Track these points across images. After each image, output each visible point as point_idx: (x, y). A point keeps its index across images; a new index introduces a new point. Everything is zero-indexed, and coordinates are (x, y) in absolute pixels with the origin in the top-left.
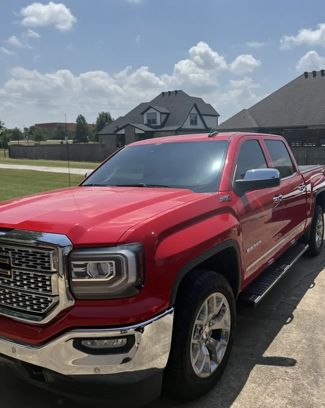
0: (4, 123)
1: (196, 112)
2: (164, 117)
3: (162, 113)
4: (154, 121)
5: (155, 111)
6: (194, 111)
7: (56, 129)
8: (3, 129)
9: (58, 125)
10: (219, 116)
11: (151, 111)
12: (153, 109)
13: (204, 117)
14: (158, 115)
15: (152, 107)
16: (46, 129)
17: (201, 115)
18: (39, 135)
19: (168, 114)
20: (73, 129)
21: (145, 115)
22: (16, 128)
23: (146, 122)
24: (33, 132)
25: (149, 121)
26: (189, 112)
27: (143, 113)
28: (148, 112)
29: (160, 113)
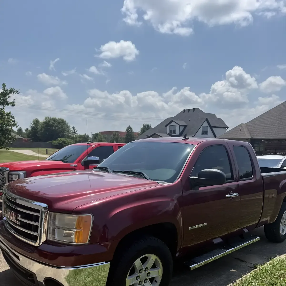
0: (77, 131)
1: (207, 125)
2: (182, 128)
3: (180, 126)
4: (175, 131)
5: (175, 124)
6: (206, 124)
7: (112, 136)
8: (76, 134)
9: (114, 133)
10: (228, 128)
11: (173, 124)
12: (174, 122)
13: (214, 129)
14: (178, 126)
15: (174, 121)
16: (106, 136)
17: (211, 127)
18: (100, 139)
19: (185, 126)
20: (124, 136)
21: (168, 127)
22: (85, 134)
23: (168, 132)
24: (96, 137)
25: (171, 131)
26: (201, 125)
27: (166, 126)
28: (171, 125)
29: (179, 126)
